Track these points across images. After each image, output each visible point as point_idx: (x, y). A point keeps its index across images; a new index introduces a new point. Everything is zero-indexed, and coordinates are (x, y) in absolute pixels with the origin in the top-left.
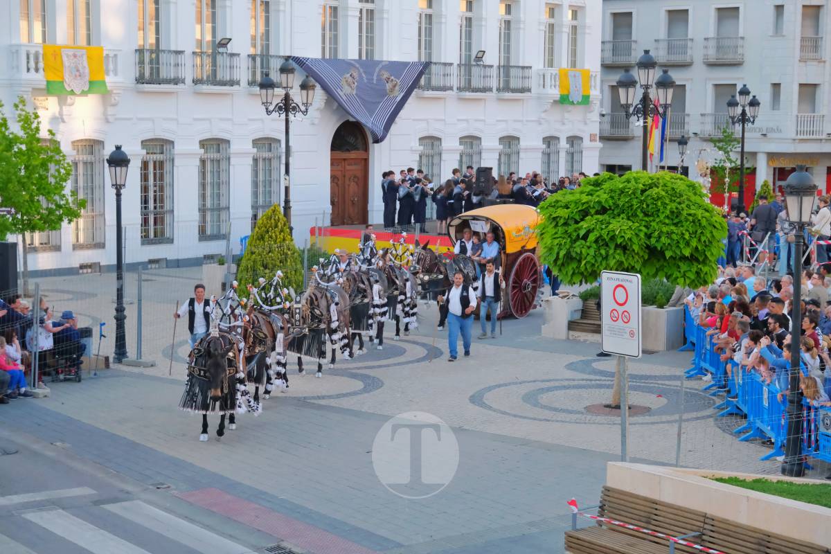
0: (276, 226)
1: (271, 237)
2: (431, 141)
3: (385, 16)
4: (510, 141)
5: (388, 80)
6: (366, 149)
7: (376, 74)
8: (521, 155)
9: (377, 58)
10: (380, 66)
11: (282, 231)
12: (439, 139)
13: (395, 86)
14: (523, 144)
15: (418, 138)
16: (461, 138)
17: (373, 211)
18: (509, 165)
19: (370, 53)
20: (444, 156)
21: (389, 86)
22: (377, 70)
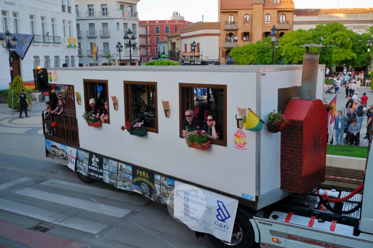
0: (20, 82)
1: (18, 85)
2: (36, 57)
3: (21, 21)
4: (57, 57)
5: (24, 40)
6: (19, 60)
7: (20, 38)
8: (60, 61)
9: (19, 33)
10: (21, 36)
11: (22, 83)
12: (39, 57)
13: (26, 41)
14: (60, 58)
15: (33, 56)
16: (44, 57)
17: (22, 77)
18: (57, 63)
19: (17, 32)
20: (40, 62)
21: (24, 41)
22: (21, 37)
